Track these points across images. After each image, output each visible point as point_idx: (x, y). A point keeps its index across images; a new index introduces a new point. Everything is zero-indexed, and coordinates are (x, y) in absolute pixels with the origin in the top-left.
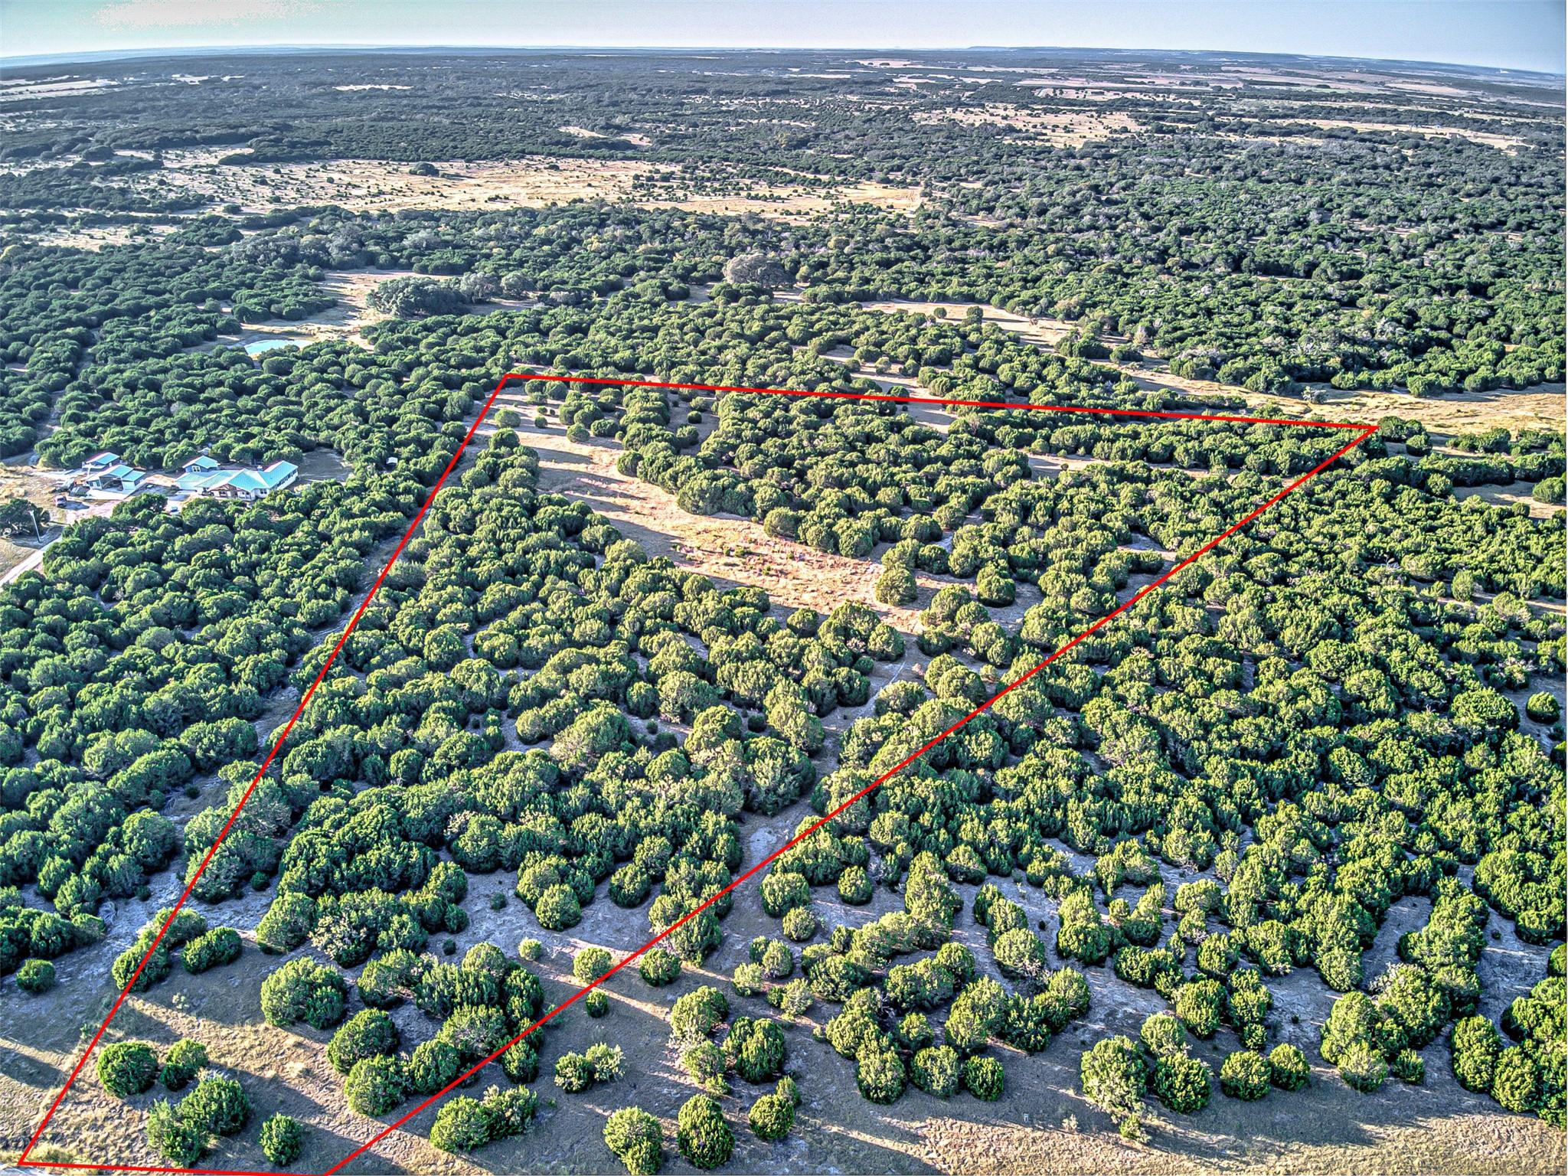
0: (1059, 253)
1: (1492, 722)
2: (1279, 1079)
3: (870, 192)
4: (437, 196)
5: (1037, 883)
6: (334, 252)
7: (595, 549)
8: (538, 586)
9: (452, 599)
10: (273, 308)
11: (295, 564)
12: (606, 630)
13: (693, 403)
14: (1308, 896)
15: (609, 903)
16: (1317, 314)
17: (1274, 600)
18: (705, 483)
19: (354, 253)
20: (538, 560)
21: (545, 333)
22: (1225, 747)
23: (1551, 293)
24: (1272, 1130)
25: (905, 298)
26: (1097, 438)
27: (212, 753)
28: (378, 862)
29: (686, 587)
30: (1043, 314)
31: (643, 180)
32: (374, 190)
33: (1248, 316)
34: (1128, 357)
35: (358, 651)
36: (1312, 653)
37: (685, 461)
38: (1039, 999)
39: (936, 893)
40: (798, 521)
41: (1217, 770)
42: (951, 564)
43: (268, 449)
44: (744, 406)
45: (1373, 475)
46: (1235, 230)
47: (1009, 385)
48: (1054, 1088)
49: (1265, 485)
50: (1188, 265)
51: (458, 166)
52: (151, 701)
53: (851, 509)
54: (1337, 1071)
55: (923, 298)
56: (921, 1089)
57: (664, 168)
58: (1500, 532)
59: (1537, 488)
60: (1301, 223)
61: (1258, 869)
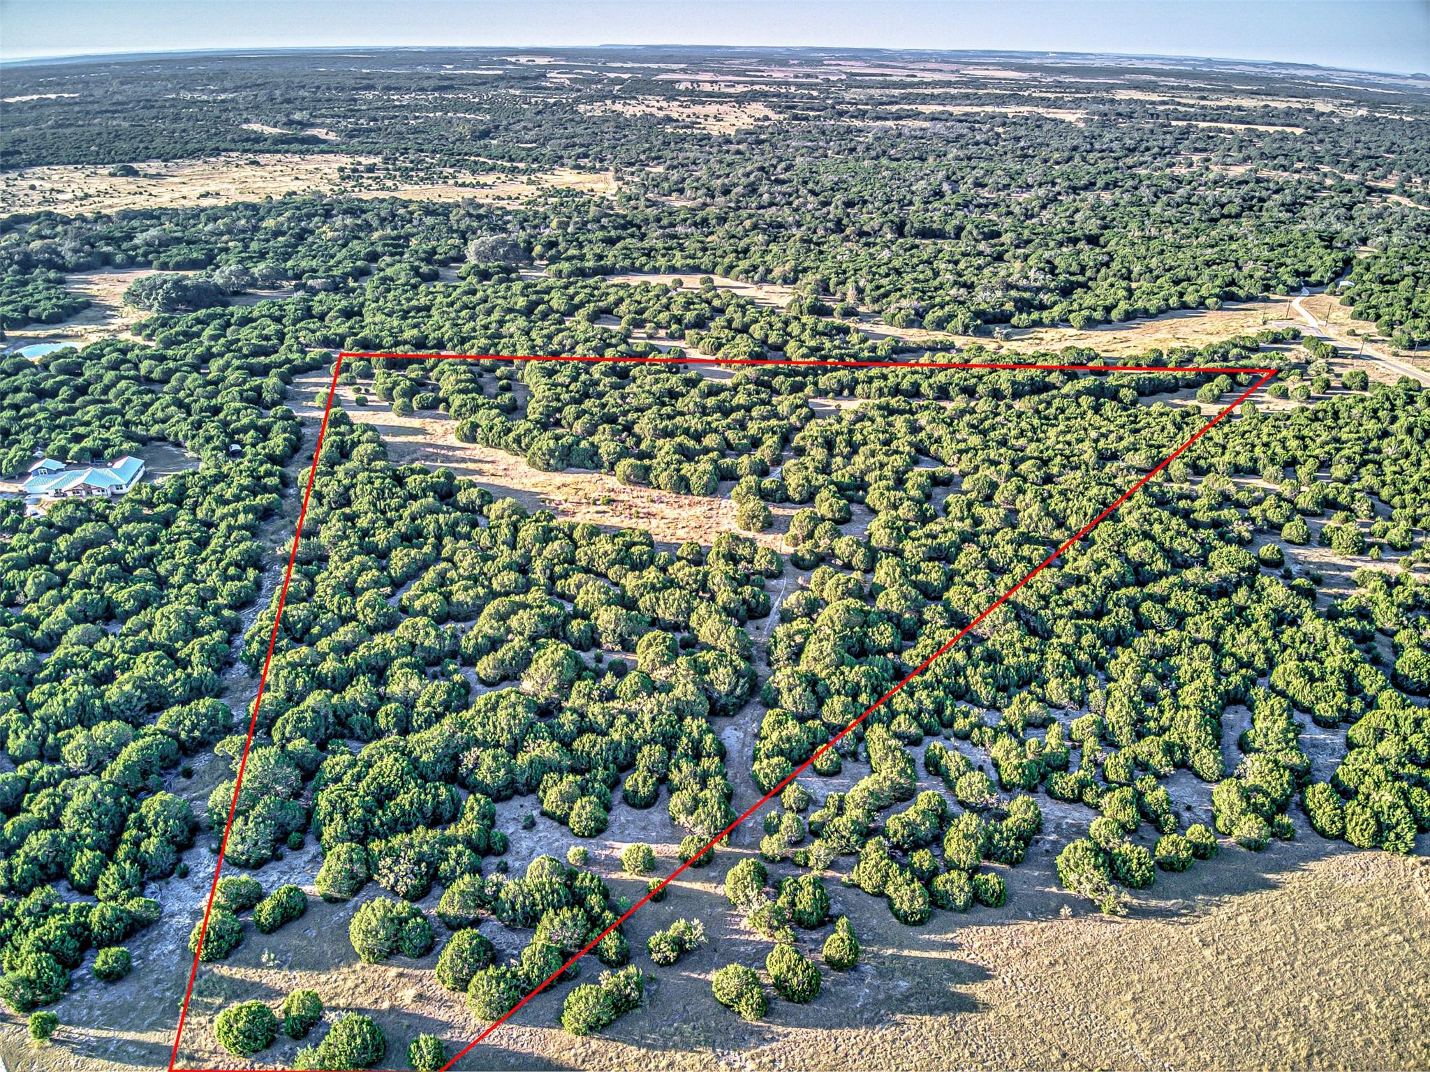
0: (755, 227)
1: (1242, 569)
2: (1201, 852)
3: (565, 178)
4: (145, 196)
5: (965, 737)
6: (69, 256)
7: (474, 512)
8: (438, 547)
9: (363, 568)
10: (31, 314)
11: (191, 552)
12: (521, 580)
13: (498, 373)
14: (1167, 715)
15: (625, 807)
16: (980, 268)
17: (1051, 496)
18: (551, 442)
19: (90, 254)
20: (429, 524)
21: (322, 317)
22: (1065, 611)
23: (1150, 238)
24: (1208, 890)
25: (640, 271)
26: (856, 382)
27: (197, 733)
28: (411, 804)
29: (576, 535)
30: (763, 280)
31: (348, 172)
32: (80, 194)
33: (929, 273)
34: (848, 313)
35: (295, 623)
36: (1095, 533)
37: (521, 426)
38: (1009, 822)
39: (898, 754)
40: (648, 469)
41: (1065, 631)
42: (791, 492)
43: (106, 447)
44: (551, 373)
45: (1078, 394)
46: (888, 202)
47: (764, 342)
48: (1038, 888)
49: (1002, 408)
50: (861, 234)
51: (155, 166)
52: (113, 693)
53: (688, 455)
54: (1232, 840)
55: (656, 271)
56: (943, 907)
57: (366, 161)
58: (1186, 429)
59: (1199, 392)
60: (939, 194)
61: (1125, 700)
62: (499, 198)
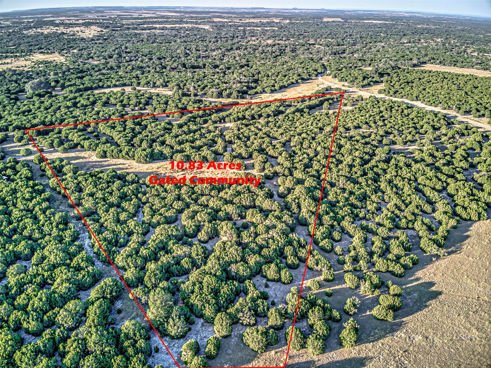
0: (133, 68)
8: (139, 198)
9: (118, 213)
11: (34, 223)
12: (184, 203)
15: (291, 270)
20: (127, 191)
25: (104, 87)
30: (155, 87)
34: (196, 95)
38: (402, 239)
39: (358, 228)
44: (113, 128)
47: (178, 107)
50: (173, 68)
53: (197, 149)
55: (110, 87)
59: (323, 107)
60: (187, 54)
62: (18, 67)
